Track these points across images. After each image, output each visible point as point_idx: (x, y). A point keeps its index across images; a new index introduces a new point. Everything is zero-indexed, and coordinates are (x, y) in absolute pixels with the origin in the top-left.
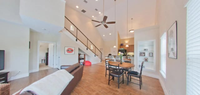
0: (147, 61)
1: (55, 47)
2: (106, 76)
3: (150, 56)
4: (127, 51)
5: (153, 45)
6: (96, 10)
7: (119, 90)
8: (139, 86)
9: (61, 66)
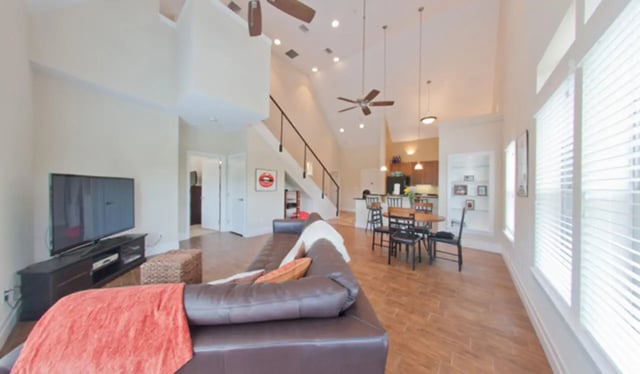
0: (473, 209)
1: (223, 170)
2: (373, 248)
3: (479, 195)
4: (411, 180)
5: (487, 166)
6: (328, 51)
7: (415, 272)
8: (457, 264)
9: (274, 221)
